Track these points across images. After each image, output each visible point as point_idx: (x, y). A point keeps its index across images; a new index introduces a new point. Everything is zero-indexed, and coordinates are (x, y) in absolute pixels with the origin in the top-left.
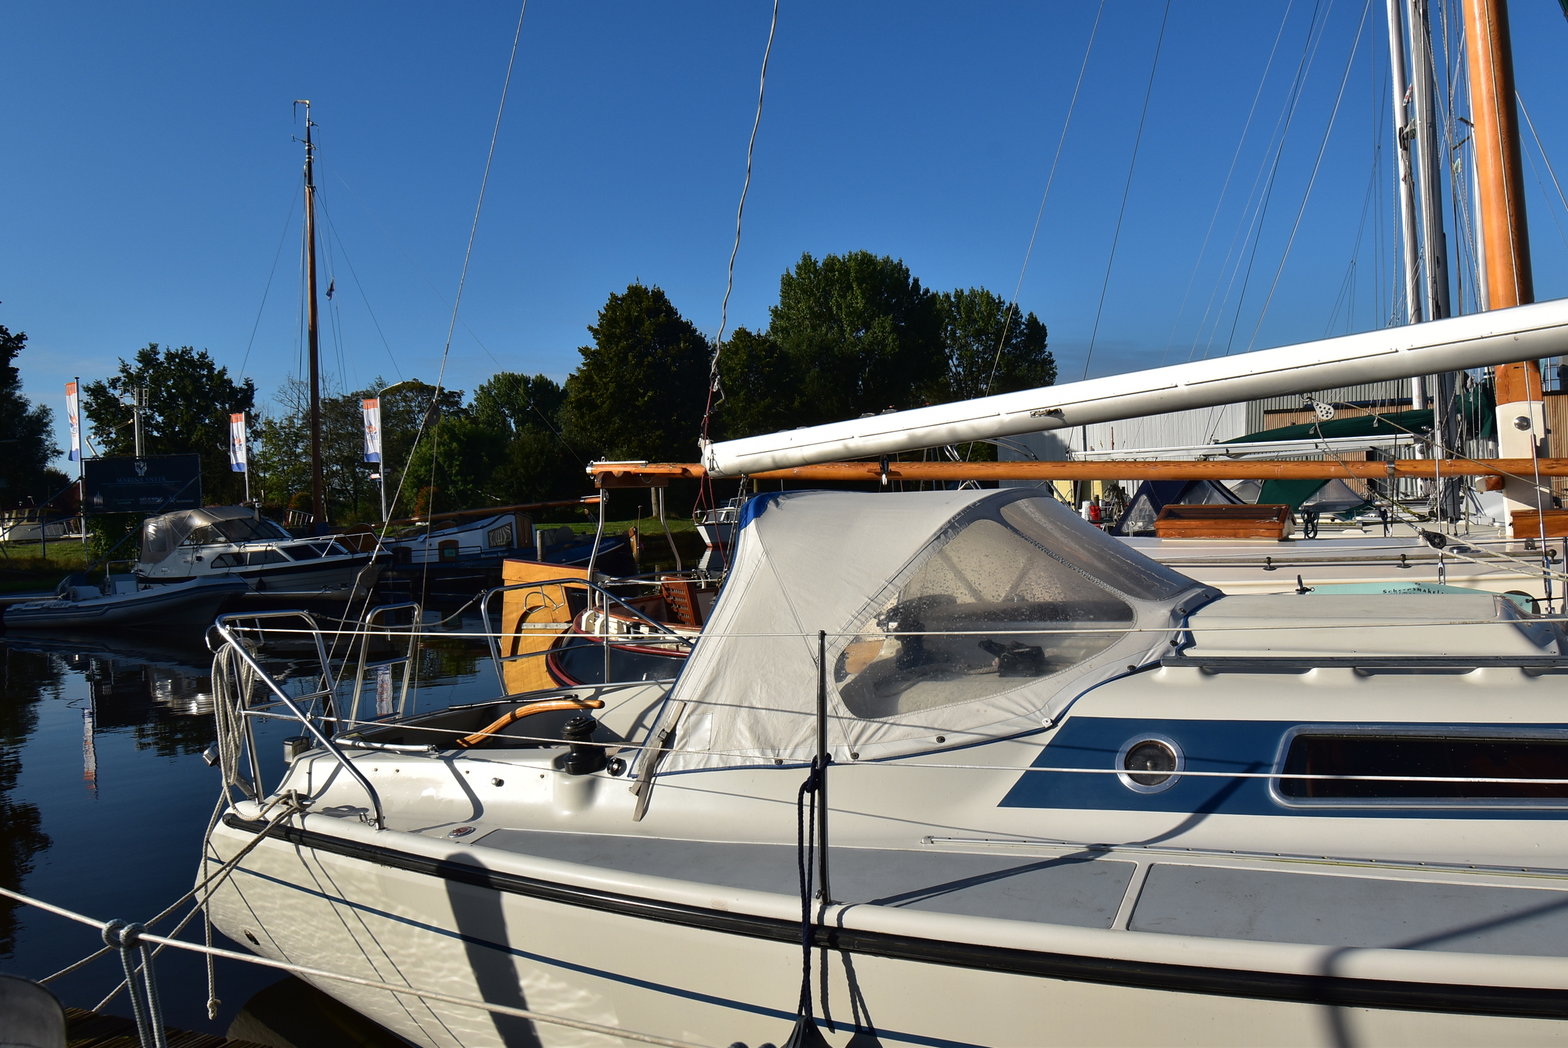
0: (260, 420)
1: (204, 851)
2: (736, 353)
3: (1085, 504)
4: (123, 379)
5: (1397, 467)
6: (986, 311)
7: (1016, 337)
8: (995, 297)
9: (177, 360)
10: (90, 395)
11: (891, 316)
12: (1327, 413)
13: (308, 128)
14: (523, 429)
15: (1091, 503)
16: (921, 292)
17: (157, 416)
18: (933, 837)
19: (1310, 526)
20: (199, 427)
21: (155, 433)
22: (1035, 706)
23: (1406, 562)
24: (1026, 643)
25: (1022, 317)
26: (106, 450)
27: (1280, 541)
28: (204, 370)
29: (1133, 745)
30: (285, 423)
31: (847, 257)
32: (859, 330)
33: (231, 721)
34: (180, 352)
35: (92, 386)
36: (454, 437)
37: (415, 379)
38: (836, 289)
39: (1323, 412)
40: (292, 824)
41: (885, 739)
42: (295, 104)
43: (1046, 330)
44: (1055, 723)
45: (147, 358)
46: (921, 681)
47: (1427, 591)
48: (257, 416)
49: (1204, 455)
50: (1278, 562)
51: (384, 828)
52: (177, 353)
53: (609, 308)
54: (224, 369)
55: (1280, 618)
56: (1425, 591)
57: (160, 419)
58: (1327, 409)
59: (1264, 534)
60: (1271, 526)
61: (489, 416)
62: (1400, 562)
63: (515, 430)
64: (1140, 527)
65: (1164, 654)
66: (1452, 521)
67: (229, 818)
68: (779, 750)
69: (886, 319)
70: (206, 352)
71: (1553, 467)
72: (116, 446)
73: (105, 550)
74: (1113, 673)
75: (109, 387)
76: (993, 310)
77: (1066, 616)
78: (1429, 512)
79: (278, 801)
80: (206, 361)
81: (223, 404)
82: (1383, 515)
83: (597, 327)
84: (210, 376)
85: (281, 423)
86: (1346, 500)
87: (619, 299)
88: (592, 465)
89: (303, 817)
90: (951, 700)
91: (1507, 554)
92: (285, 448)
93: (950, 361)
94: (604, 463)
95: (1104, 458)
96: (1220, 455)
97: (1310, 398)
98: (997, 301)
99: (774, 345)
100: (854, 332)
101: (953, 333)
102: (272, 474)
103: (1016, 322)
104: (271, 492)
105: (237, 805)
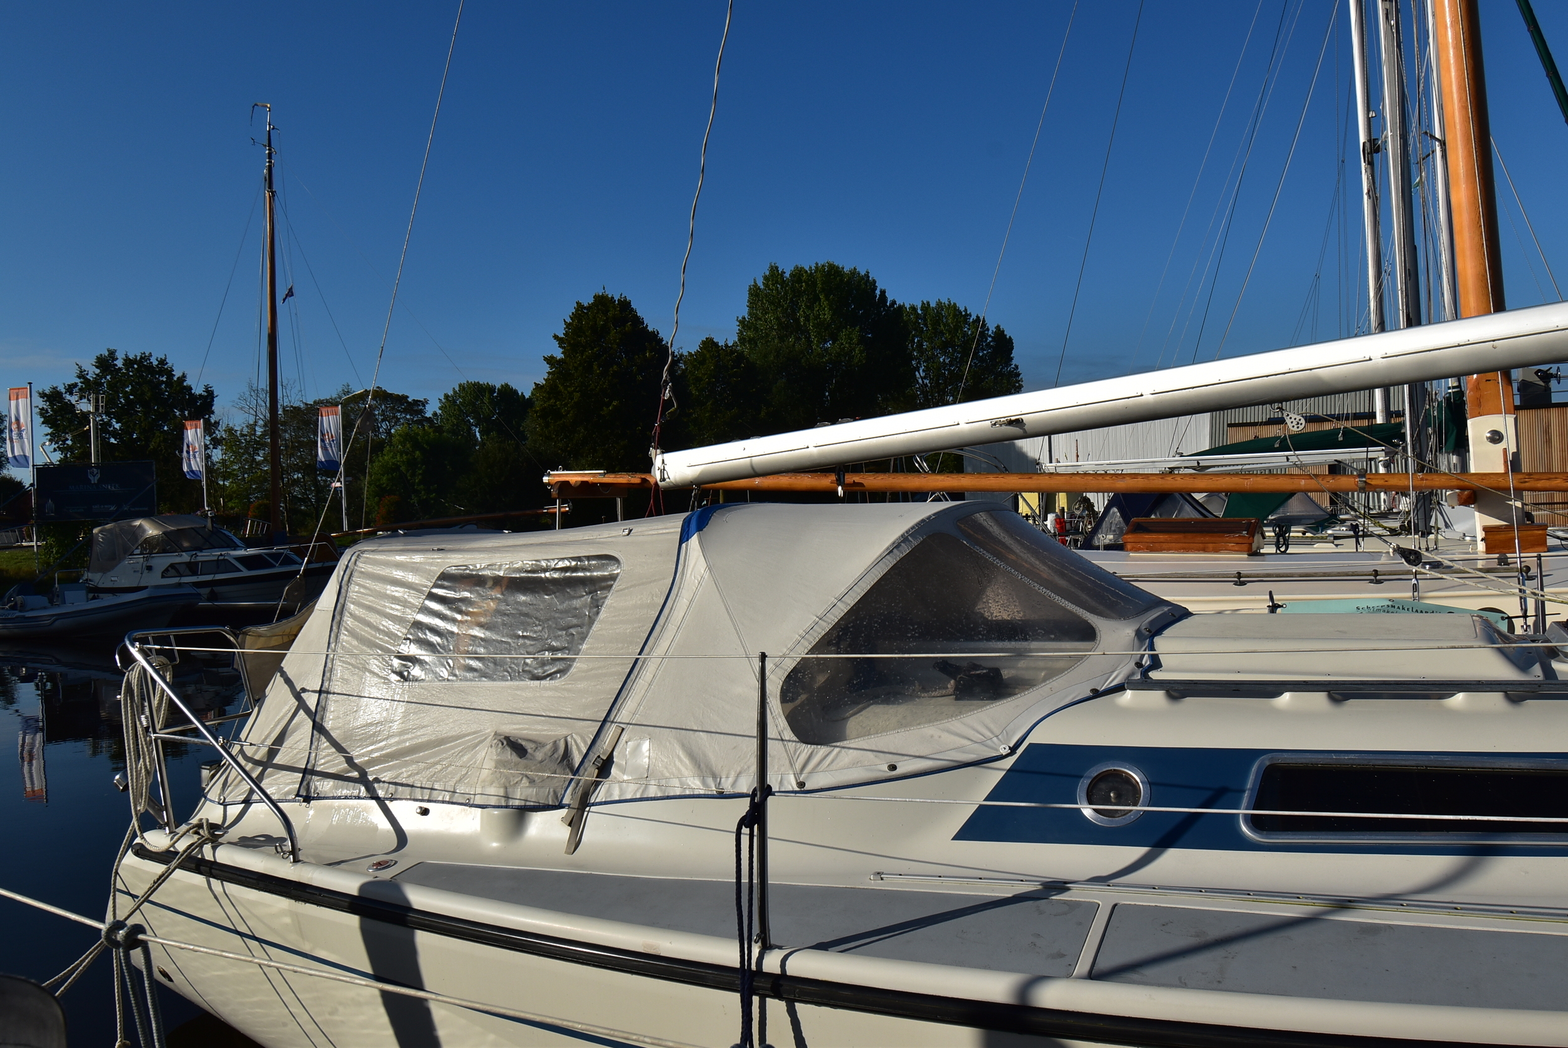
0: (220, 428)
1: (112, 883)
2: (702, 362)
3: (1051, 517)
4: (80, 384)
5: (1368, 481)
6: (952, 323)
7: (983, 350)
8: (962, 309)
9: (136, 366)
10: (46, 401)
11: (857, 328)
12: (1298, 424)
13: (269, 131)
14: (488, 438)
15: (1057, 515)
16: (888, 304)
17: (114, 423)
18: (883, 873)
19: (1281, 540)
20: (158, 433)
21: (112, 440)
22: (992, 732)
23: (1378, 578)
24: (984, 664)
25: (988, 330)
26: (62, 457)
27: (1249, 555)
28: (163, 377)
29: (1096, 774)
30: (245, 431)
31: (813, 268)
32: (826, 342)
33: (142, 744)
34: (138, 358)
35: (47, 392)
36: (416, 445)
37: (378, 387)
38: (803, 301)
39: (1295, 423)
40: (203, 855)
41: (834, 766)
42: (253, 107)
43: (1013, 343)
44: (1013, 750)
45: (105, 363)
46: (872, 704)
47: (1401, 608)
48: (217, 423)
49: (1169, 468)
50: (1248, 577)
51: (299, 861)
52: (136, 359)
53: (574, 317)
54: (184, 376)
55: (1250, 638)
56: (1399, 608)
57: (117, 426)
58: (1297, 419)
59: (1233, 549)
60: (1241, 540)
61: (453, 425)
62: (1372, 578)
63: (479, 439)
64: (1110, 540)
65: (1128, 677)
66: (1423, 535)
67: (138, 848)
68: (721, 778)
69: (853, 330)
70: (166, 358)
71: (1526, 482)
72: (72, 453)
73: (57, 559)
74: (1075, 697)
75: (66, 393)
76: (960, 322)
77: (1025, 636)
78: (1400, 526)
79: (188, 831)
80: (166, 367)
81: (182, 410)
82: (1354, 528)
83: (563, 336)
84: (170, 382)
85: (242, 430)
86: (1311, 514)
87: (585, 308)
88: (549, 475)
89: (214, 848)
90: (902, 725)
91: (1480, 570)
92: (246, 456)
93: (917, 373)
94: (561, 472)
95: (1071, 471)
96: (1185, 468)
97: (1281, 409)
98: (963, 313)
99: (741, 356)
100: (821, 343)
101: (920, 344)
102: (232, 482)
103: (983, 335)
104: (230, 500)
105: (145, 835)
